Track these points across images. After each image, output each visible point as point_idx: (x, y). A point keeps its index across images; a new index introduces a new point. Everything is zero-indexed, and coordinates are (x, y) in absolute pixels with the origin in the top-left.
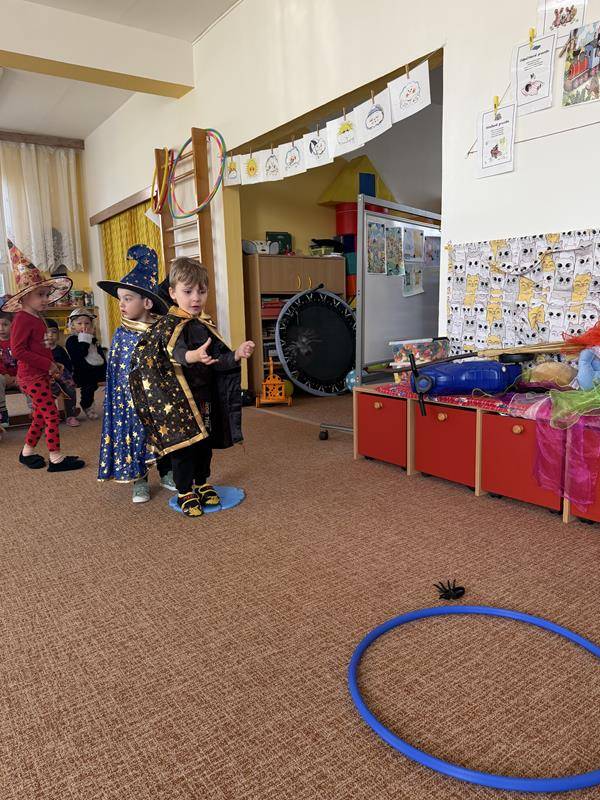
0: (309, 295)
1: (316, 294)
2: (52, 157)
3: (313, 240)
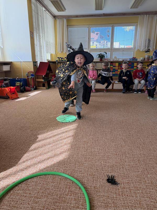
2: (152, 18)
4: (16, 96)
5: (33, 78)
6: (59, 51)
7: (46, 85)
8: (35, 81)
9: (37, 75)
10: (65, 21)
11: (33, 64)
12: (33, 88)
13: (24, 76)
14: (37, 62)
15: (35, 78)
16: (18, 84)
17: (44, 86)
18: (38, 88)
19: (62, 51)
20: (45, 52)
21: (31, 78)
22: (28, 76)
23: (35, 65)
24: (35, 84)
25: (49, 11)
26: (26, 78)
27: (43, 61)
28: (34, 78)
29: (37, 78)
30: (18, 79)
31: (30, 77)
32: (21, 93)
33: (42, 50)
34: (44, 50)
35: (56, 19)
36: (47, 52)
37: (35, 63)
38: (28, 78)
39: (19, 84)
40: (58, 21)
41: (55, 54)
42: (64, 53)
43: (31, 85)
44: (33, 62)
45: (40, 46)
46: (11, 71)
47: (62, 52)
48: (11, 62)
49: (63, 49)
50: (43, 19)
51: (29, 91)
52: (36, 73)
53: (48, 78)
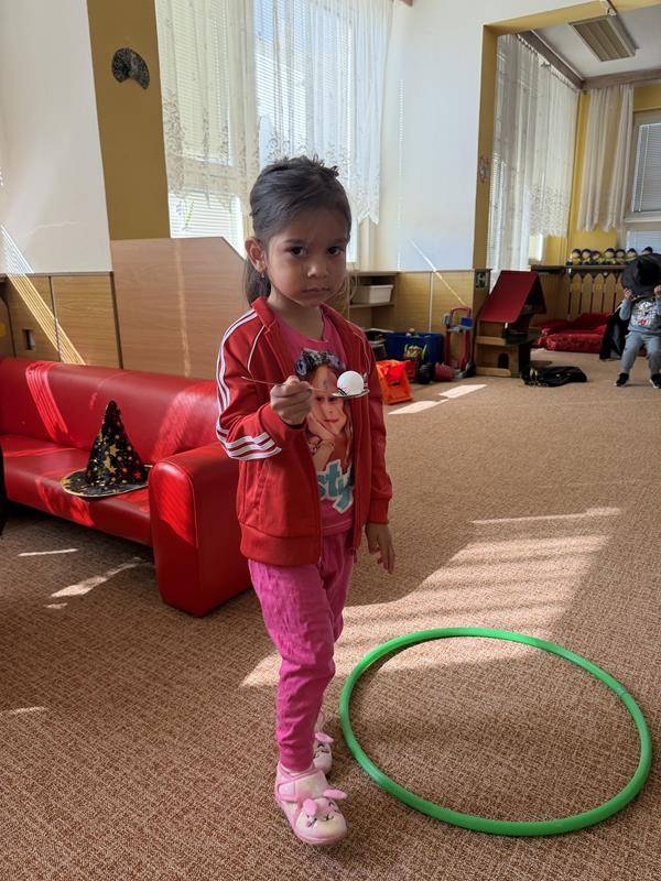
4: (404, 394)
5: (468, 332)
6: (585, 225)
7: (513, 360)
8: (474, 342)
9: (481, 322)
10: (628, 93)
11: (476, 279)
12: (463, 369)
13: (434, 323)
14: (489, 271)
15: (475, 335)
16: (411, 352)
17: (503, 363)
18: (480, 369)
19: (596, 221)
20: (525, 229)
21: (461, 331)
22: (448, 327)
23: (482, 284)
24: (469, 356)
25: (560, 65)
26: (443, 332)
27: (513, 268)
28: (472, 334)
29: (483, 334)
30: (413, 334)
31: (457, 329)
32: (420, 386)
33: (516, 221)
34: (523, 222)
35: (585, 93)
36: (533, 231)
37: (481, 273)
38: (449, 334)
39: (414, 355)
40: (595, 98)
41: (565, 236)
42: (606, 229)
43: (456, 359)
44: (477, 273)
45: (510, 209)
46: (392, 306)
47: (597, 227)
48: (398, 273)
49: (603, 215)
50: (535, 98)
51: (448, 379)
52: (479, 313)
53: (525, 336)
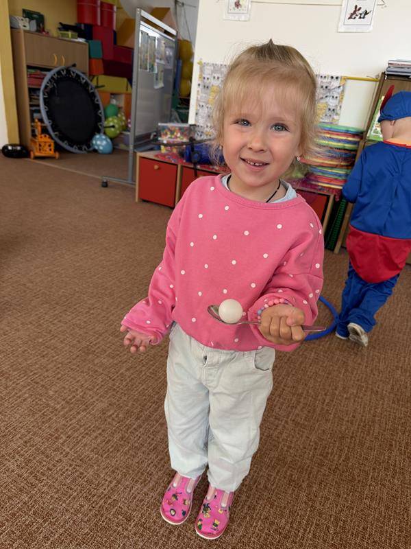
0: (63, 70)
1: (68, 71)
3: (61, 23)
